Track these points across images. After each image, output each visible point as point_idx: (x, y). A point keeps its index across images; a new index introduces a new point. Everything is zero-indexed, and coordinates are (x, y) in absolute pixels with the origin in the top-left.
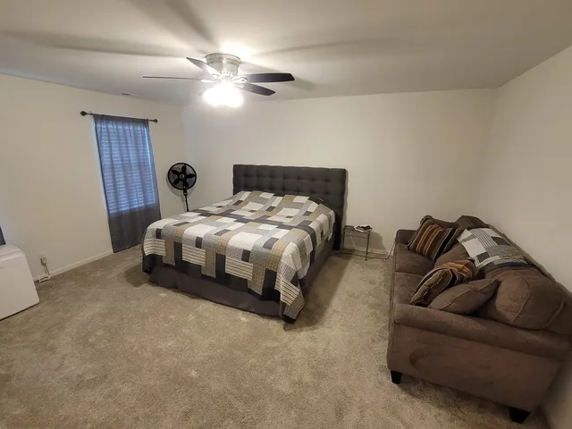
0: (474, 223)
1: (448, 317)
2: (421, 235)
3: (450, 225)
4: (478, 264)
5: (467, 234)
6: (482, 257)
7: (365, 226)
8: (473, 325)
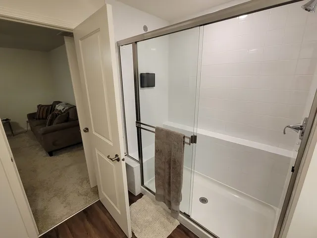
0: (58, 102)
1: (60, 125)
2: (40, 112)
3: (51, 105)
4: (63, 111)
5: (57, 106)
6: (63, 109)
7: (5, 119)
8: (65, 124)
